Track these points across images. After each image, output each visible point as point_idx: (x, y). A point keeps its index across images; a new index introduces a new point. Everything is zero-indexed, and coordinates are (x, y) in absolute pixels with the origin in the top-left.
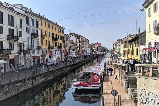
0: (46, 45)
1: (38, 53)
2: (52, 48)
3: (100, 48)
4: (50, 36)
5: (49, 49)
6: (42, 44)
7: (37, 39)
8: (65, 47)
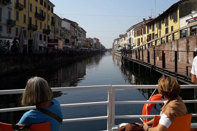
0: (25, 22)
1: (9, 32)
2: (35, 29)
3: (98, 45)
4: (31, 10)
5: (29, 29)
6: (17, 18)
7: (8, 8)
8: (54, 33)
